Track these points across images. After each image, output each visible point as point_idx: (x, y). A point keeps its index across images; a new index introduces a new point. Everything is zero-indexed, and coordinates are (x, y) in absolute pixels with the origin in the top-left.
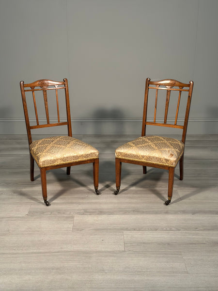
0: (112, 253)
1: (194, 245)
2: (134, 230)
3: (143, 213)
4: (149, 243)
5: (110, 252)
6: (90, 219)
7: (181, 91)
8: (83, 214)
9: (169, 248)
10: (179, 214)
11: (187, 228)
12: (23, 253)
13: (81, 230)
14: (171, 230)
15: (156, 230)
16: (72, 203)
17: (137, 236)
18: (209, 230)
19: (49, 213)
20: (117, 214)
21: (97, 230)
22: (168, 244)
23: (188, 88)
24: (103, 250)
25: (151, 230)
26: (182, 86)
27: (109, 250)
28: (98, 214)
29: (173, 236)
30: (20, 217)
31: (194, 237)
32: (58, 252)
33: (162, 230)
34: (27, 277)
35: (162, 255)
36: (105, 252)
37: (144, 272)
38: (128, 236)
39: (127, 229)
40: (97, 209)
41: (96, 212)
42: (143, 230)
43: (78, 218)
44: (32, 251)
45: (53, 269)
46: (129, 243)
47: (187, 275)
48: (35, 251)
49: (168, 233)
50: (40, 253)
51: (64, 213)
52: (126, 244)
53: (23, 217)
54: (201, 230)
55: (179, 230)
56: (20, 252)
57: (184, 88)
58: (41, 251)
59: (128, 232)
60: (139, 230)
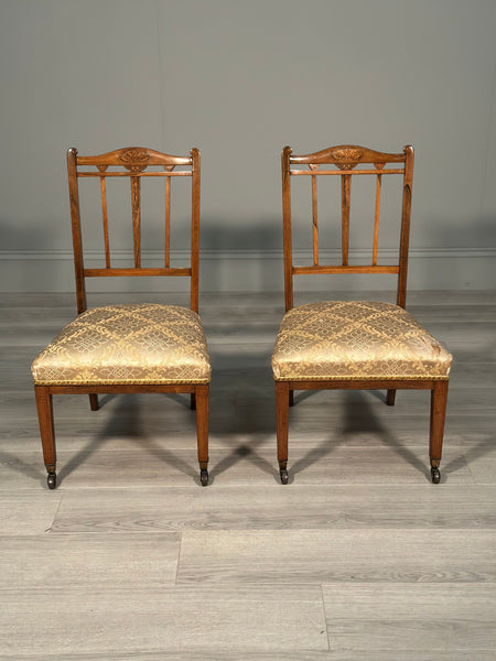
2: (353, 578)
3: (372, 522)
4: (398, 624)
5: (284, 654)
6: (226, 543)
7: (379, 175)
8: (207, 527)
10: (473, 527)
13: (200, 580)
14: (456, 579)
15: (415, 578)
16: (175, 492)
19: (110, 524)
20: (300, 527)
21: (246, 578)
22: (455, 626)
23: (401, 166)
24: (267, 646)
25: (401, 578)
26: (381, 160)
27: (283, 646)
28: (248, 527)
29: (465, 601)
30: (29, 538)
33: (433, 578)
36: (272, 653)
38: (338, 598)
39: (331, 577)
40: (245, 511)
41: (241, 520)
42: (377, 580)
43: (191, 540)
46: (339, 624)
48: (70, 650)
51: (152, 525)
52: (333, 626)
53: (38, 538)
55: (483, 579)
57: (388, 166)
59: (333, 587)
60: (366, 580)
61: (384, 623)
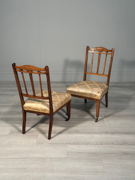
0: (59, 159)
1: (110, 154)
2: (74, 144)
3: (81, 133)
4: (82, 153)
5: (57, 158)
7: (107, 54)
8: (44, 133)
9: (94, 156)
10: (103, 134)
11: (107, 144)
12: (4, 159)
13: (41, 144)
14: (97, 144)
15: (88, 144)
17: (76, 148)
18: (121, 144)
21: (52, 144)
22: (95, 153)
23: (111, 53)
25: (85, 144)
26: (107, 51)
27: (57, 157)
28: (53, 133)
29: (98, 149)
30: (4, 135)
31: (111, 149)
32: (26, 158)
33: (92, 144)
34: (5, 174)
35: (90, 161)
36: (55, 158)
37: (78, 171)
38: (71, 148)
39: (70, 144)
40: (53, 130)
42: (80, 144)
44: (10, 157)
45: (21, 169)
46: (70, 153)
47: (104, 174)
48: (12, 157)
49: (95, 146)
50: (15, 158)
51: (32, 133)
52: (68, 153)
53: (7, 135)
54: (116, 145)
55: (102, 145)
56: (3, 157)
57: (109, 52)
58: (16, 157)
59: (70, 146)
60: (77, 144)
61: (79, 153)
